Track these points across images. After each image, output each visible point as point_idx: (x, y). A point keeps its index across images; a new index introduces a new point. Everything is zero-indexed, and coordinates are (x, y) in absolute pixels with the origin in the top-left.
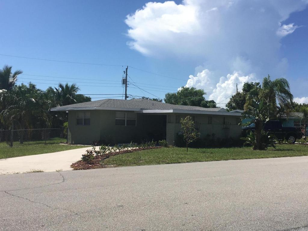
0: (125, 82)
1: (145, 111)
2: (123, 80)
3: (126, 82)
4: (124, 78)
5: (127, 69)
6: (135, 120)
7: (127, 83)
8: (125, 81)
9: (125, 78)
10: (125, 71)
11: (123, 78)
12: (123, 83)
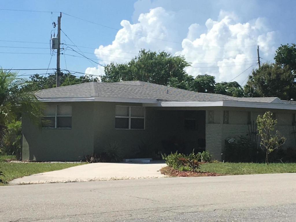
0: (56, 44)
1: (164, 104)
2: (54, 40)
3: (59, 44)
4: (54, 35)
5: (59, 18)
6: (144, 119)
7: (61, 46)
8: (57, 42)
9: (56, 37)
10: (57, 23)
11: (53, 37)
12: (54, 47)
